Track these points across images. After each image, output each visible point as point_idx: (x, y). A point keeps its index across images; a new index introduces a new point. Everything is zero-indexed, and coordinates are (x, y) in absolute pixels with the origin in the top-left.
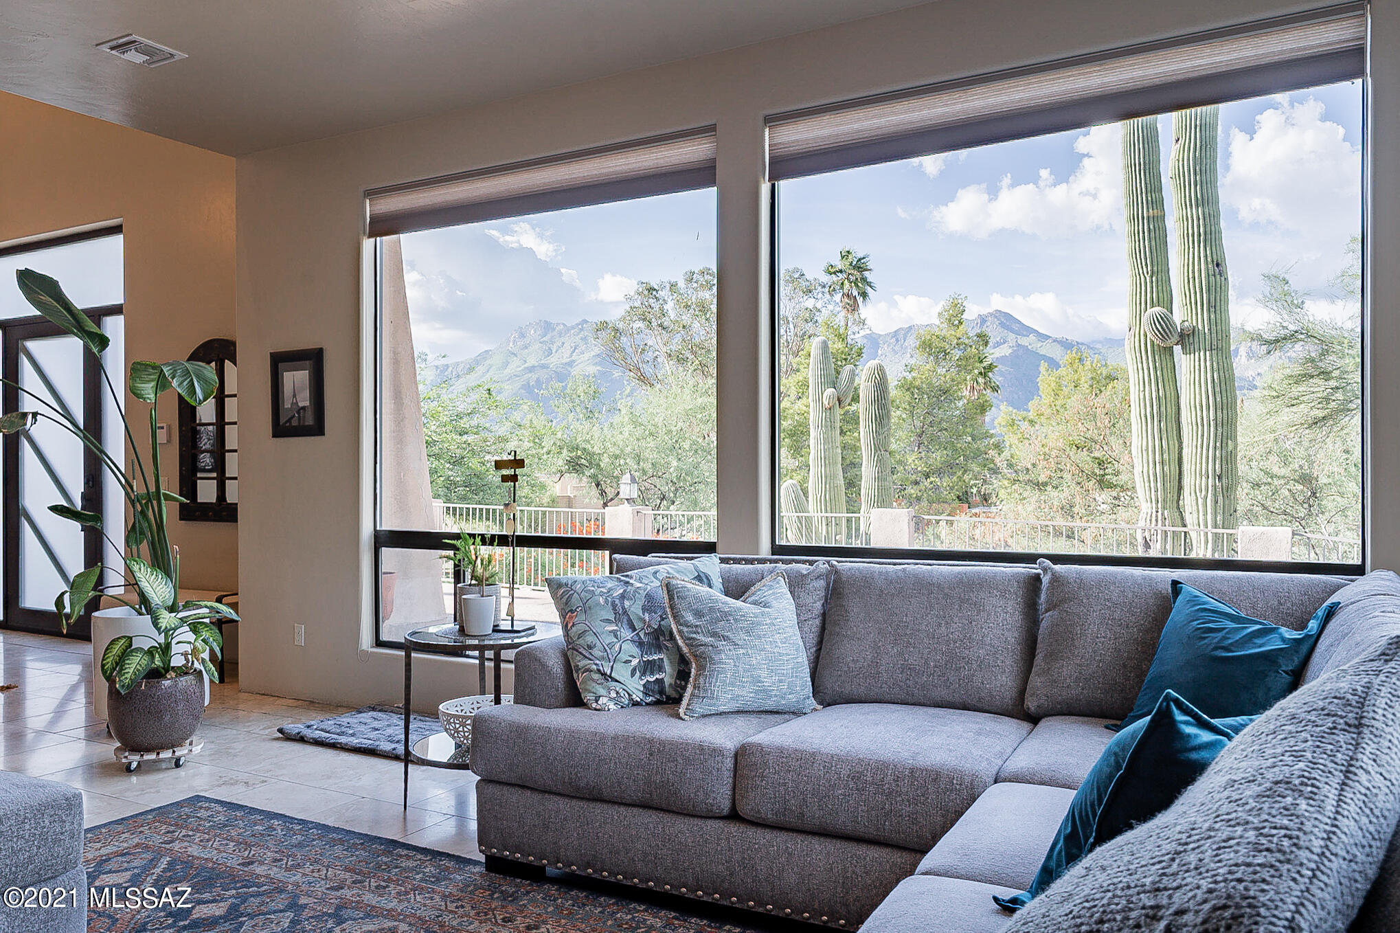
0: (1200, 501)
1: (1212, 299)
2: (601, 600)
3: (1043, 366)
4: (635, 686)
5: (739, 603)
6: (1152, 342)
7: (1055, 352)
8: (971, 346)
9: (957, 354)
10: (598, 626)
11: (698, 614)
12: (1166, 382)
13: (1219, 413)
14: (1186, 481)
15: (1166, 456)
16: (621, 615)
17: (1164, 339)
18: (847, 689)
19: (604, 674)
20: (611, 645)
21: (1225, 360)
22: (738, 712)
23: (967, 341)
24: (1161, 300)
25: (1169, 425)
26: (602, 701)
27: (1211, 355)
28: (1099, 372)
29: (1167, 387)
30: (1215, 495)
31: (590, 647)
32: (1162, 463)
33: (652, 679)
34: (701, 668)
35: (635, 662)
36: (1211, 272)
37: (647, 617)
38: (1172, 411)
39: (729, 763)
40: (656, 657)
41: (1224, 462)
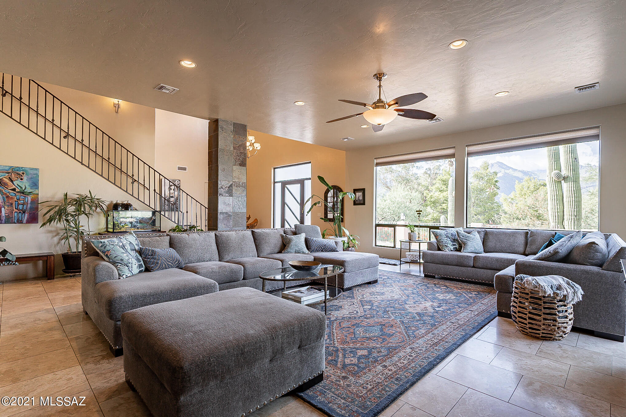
0: (570, 223)
1: (574, 168)
2: (443, 234)
3: (517, 182)
4: (452, 248)
5: (469, 235)
6: (555, 180)
7: (520, 175)
8: (491, 176)
9: (486, 178)
10: (443, 238)
11: (463, 236)
12: (559, 190)
13: (576, 199)
14: (565, 217)
15: (559, 210)
16: (447, 237)
17: (558, 179)
18: (490, 251)
19: (446, 246)
20: (447, 241)
21: (578, 184)
22: (471, 252)
23: (490, 174)
24: (558, 168)
25: (560, 202)
26: (446, 250)
27: (573, 183)
28: (537, 183)
29: (559, 192)
30: (574, 221)
31: (442, 242)
32: (558, 212)
33: (455, 247)
34: (464, 245)
35: (451, 244)
36: (573, 161)
37: (452, 237)
38: (561, 198)
39: (473, 258)
40: (455, 243)
41: (577, 212)
